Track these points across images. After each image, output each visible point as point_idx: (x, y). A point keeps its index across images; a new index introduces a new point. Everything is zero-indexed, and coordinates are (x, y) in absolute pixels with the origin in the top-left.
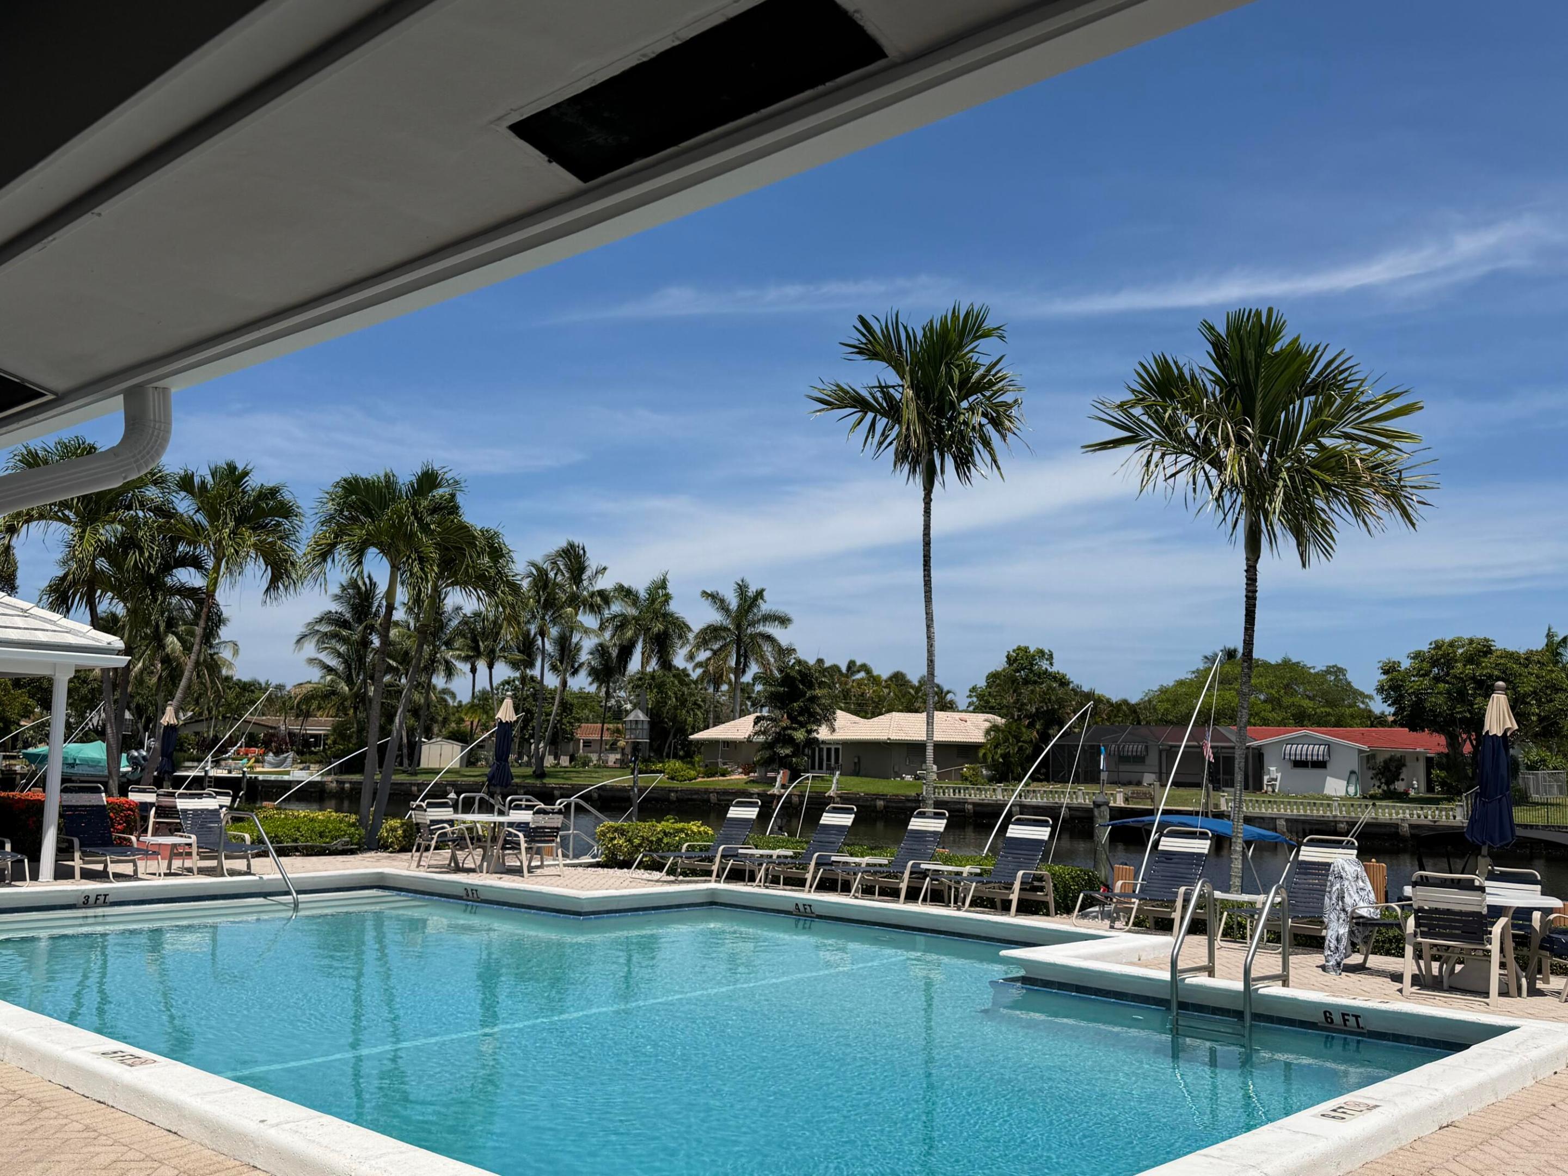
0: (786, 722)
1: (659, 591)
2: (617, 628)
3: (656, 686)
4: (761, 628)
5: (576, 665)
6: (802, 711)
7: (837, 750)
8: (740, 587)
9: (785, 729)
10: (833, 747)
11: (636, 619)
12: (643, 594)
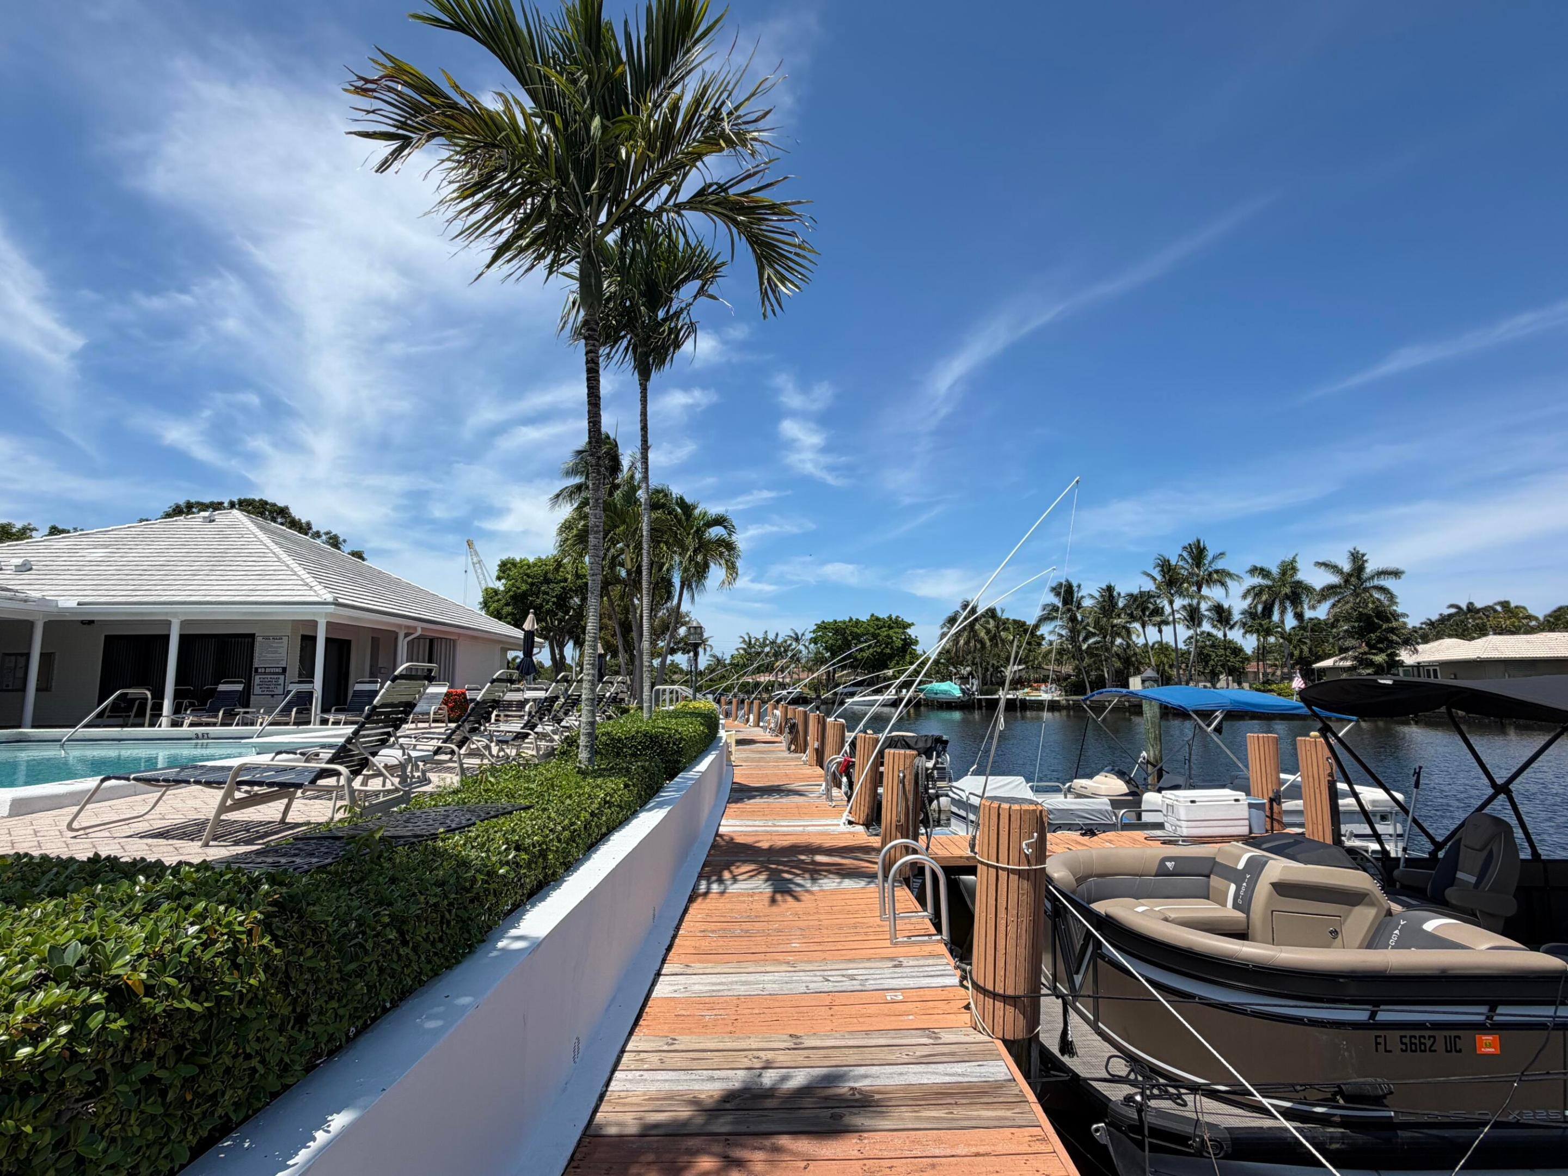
0: (1365, 648)
1: (1289, 568)
2: (1256, 595)
3: (1264, 630)
4: (1376, 582)
5: (1232, 623)
6: (1380, 640)
7: (1435, 671)
8: (1352, 554)
9: (1365, 653)
10: (1431, 668)
11: (1269, 587)
12: (1275, 571)
